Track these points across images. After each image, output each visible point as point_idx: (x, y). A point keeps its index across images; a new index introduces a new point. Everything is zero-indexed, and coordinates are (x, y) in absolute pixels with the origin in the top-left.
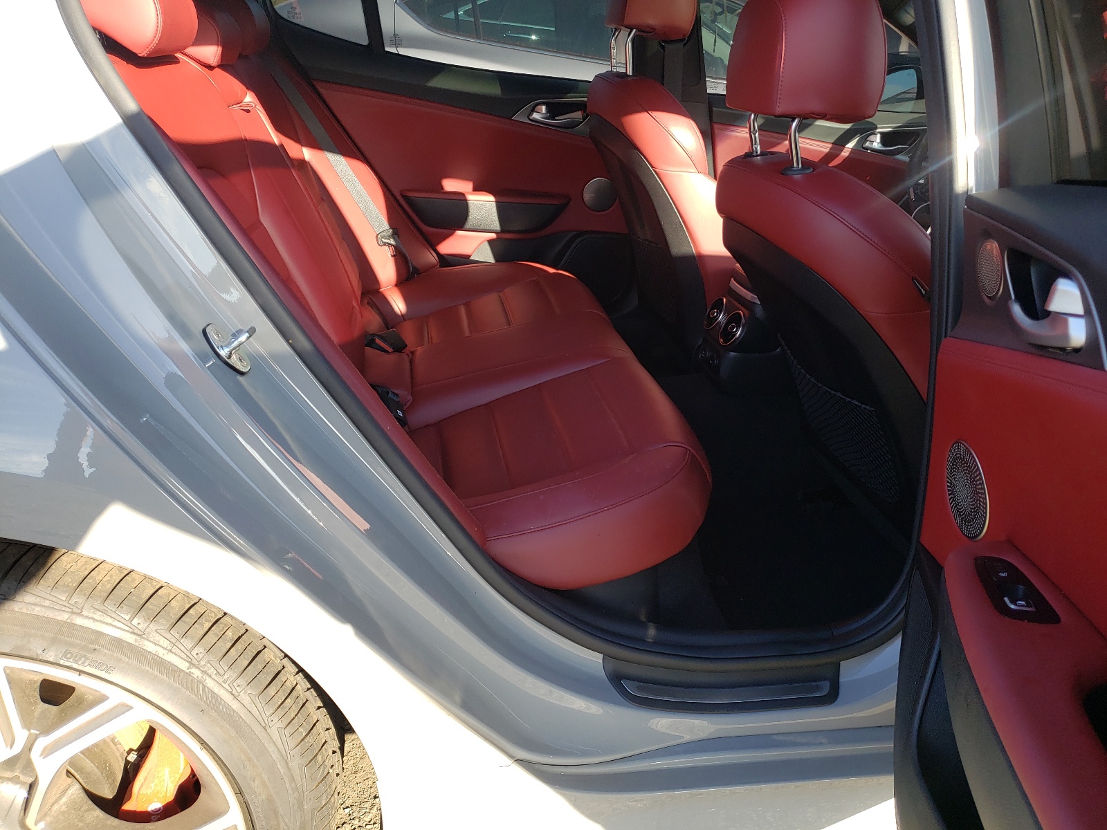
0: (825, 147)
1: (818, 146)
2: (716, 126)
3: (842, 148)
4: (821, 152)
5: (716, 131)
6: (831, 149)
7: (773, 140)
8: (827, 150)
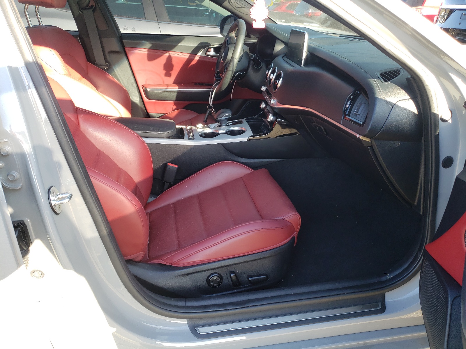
0: (187, 56)
1: (182, 55)
2: (126, 49)
3: (194, 55)
4: (184, 58)
5: (127, 51)
6: (189, 56)
7: (158, 54)
8: (187, 57)
